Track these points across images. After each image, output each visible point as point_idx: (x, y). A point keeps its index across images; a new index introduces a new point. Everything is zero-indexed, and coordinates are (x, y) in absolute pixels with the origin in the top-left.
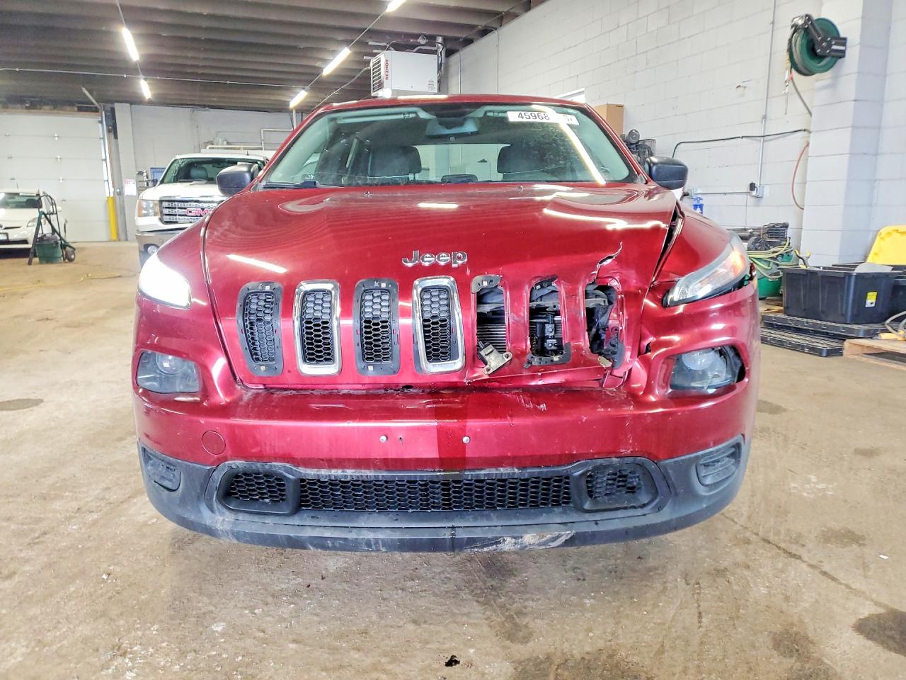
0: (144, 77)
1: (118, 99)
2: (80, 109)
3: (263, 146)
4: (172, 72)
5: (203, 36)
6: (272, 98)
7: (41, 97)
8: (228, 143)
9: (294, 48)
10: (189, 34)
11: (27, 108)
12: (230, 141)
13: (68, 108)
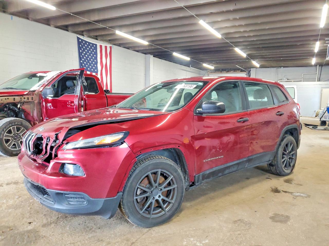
0: (253, 60)
1: (252, 67)
2: (241, 71)
3: (302, 80)
4: (261, 58)
5: (261, 46)
6: (304, 62)
7: (231, 68)
8: (288, 79)
9: (296, 45)
10: (256, 47)
11: (227, 72)
12: (289, 78)
13: (238, 71)
